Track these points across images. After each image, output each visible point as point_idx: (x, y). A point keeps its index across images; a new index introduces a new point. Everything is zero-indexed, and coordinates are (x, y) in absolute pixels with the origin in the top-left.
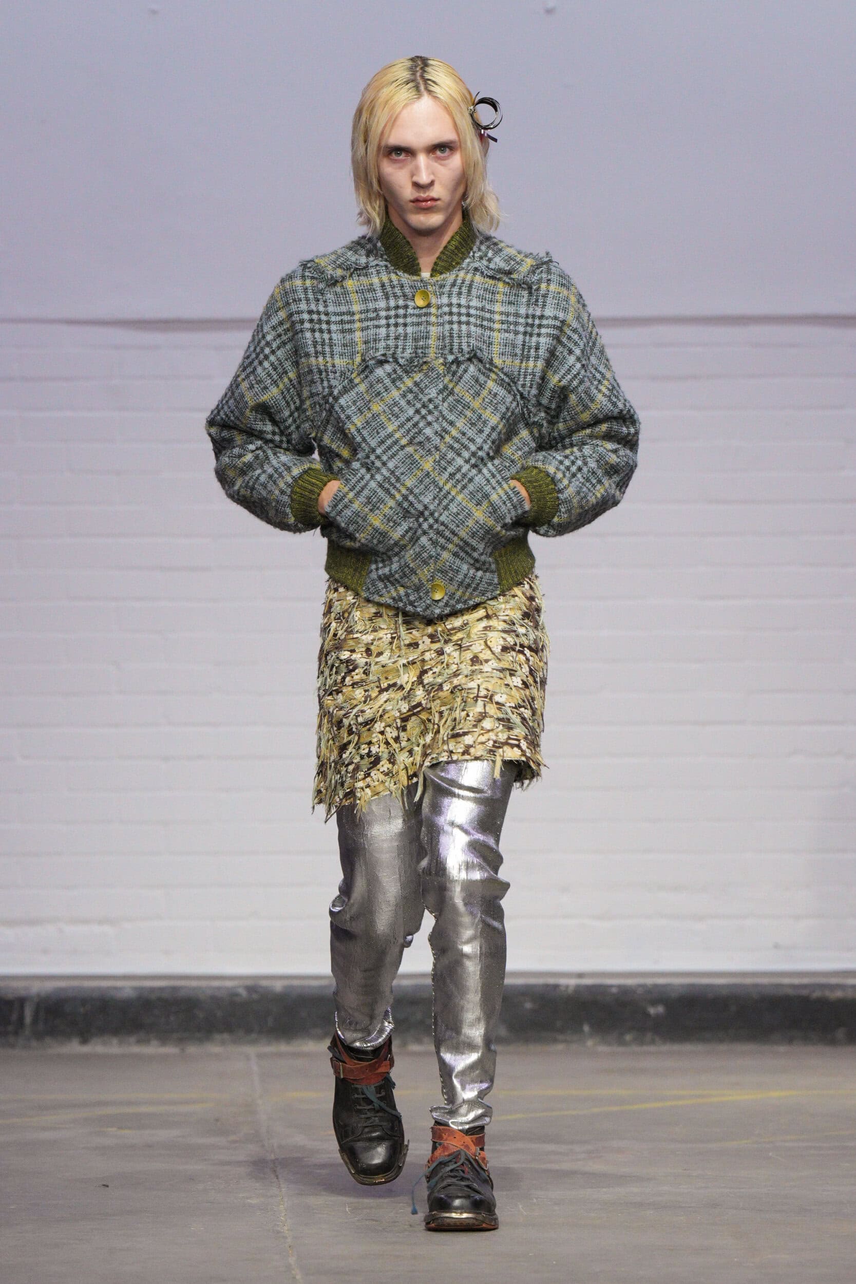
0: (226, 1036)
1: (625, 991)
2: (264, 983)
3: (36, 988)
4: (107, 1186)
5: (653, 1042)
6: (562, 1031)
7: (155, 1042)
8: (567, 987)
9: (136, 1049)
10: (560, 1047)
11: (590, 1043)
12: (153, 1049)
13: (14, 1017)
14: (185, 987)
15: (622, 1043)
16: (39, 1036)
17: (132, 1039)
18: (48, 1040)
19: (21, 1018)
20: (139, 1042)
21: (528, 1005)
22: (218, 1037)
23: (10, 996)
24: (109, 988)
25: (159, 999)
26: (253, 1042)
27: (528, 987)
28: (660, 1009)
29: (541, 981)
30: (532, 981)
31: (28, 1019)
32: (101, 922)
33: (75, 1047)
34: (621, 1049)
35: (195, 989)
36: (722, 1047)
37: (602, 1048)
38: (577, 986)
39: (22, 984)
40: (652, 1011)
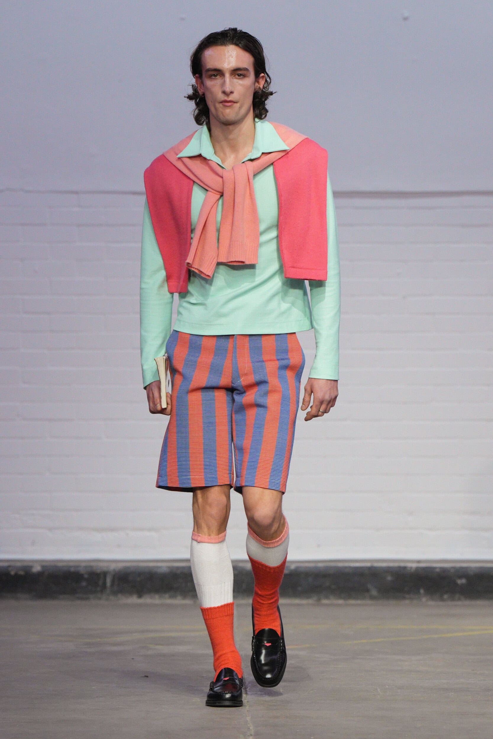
1: (444, 570)
3: (113, 567)
4: (148, 677)
5: (459, 599)
6: (408, 593)
7: (179, 597)
8: (411, 568)
9: (169, 601)
10: (407, 602)
11: (424, 599)
12: (178, 601)
13: (101, 582)
15: (442, 600)
16: (115, 593)
17: (167, 595)
18: (120, 596)
19: (105, 583)
20: (171, 597)
21: (389, 578)
23: (99, 571)
24: (154, 567)
27: (389, 568)
29: (396, 565)
30: (391, 565)
31: (108, 584)
32: (150, 530)
33: (134, 600)
34: (442, 603)
37: (431, 603)
38: (417, 568)
39: (105, 564)
40: (459, 582)
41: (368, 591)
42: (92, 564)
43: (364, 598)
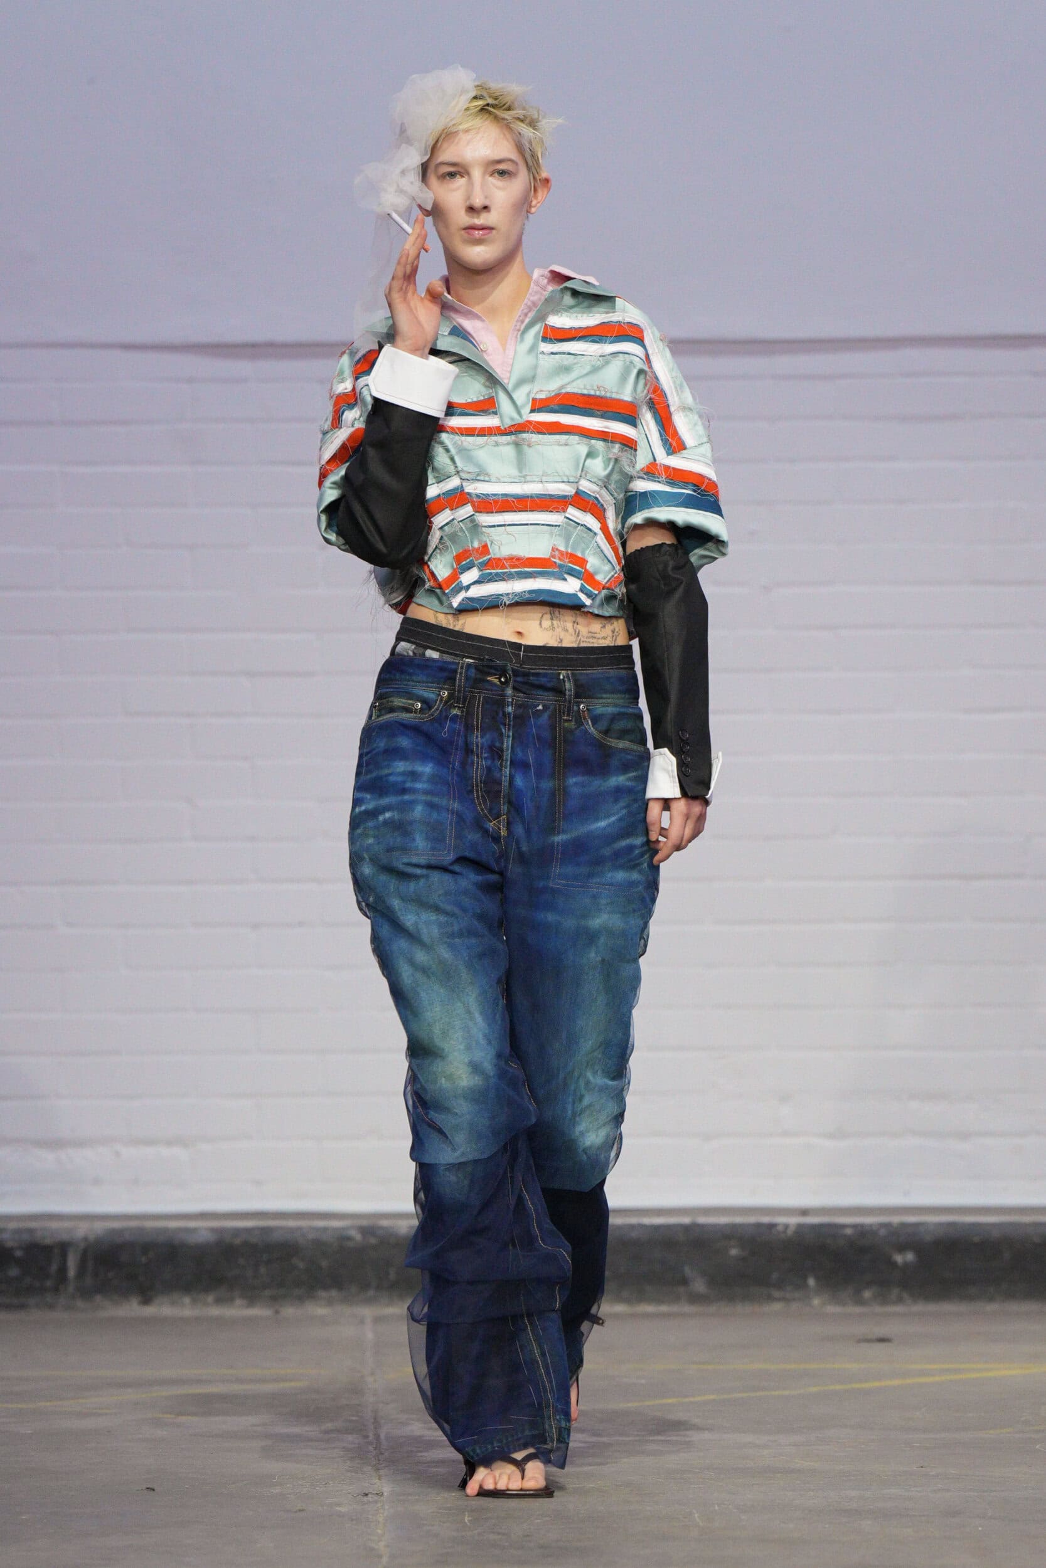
0: (334, 1293)
1: (862, 1231)
2: (385, 1223)
3: (82, 1230)
4: (154, 1490)
5: (900, 1300)
6: (780, 1285)
7: (239, 1302)
8: (787, 1226)
9: (215, 1311)
10: (777, 1306)
11: (816, 1302)
12: (237, 1310)
13: (54, 1268)
14: (281, 1228)
15: (861, 1302)
16: (86, 1293)
17: (210, 1298)
18: (98, 1298)
19: (63, 1269)
20: (219, 1301)
21: (734, 1252)
22: (322, 1294)
23: (48, 1241)
24: (180, 1230)
25: (246, 1244)
26: (369, 1301)
27: (734, 1226)
28: (910, 1257)
29: (751, 1219)
30: (738, 1220)
31: (72, 1272)
32: (169, 1143)
33: (133, 1308)
34: (858, 1310)
35: (292, 1230)
36: (991, 1307)
37: (831, 1309)
38: (800, 1226)
39: (67, 1224)
40: (899, 1259)
41: (684, 1282)
42: (33, 1225)
43: (677, 1299)
